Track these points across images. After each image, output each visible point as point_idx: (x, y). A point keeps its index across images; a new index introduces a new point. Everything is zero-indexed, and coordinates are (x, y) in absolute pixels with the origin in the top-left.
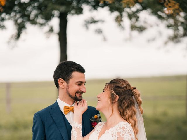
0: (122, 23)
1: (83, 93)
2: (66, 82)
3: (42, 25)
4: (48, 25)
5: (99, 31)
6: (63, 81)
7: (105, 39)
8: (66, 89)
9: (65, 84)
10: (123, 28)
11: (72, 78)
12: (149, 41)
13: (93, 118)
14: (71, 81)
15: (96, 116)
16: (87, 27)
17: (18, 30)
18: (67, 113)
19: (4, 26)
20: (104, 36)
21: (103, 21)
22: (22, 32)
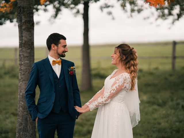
0: (125, 8)
1: (66, 52)
2: (57, 46)
3: (72, 8)
4: (76, 8)
5: (110, 13)
6: (55, 45)
7: (113, 19)
8: (56, 51)
9: (56, 47)
10: (126, 11)
11: (60, 43)
12: (145, 19)
13: (70, 68)
14: (59, 45)
15: (72, 67)
16: (102, 10)
17: (56, 12)
18: (54, 64)
19: (46, 10)
20: (113, 16)
21: (113, 7)
22: (58, 14)
